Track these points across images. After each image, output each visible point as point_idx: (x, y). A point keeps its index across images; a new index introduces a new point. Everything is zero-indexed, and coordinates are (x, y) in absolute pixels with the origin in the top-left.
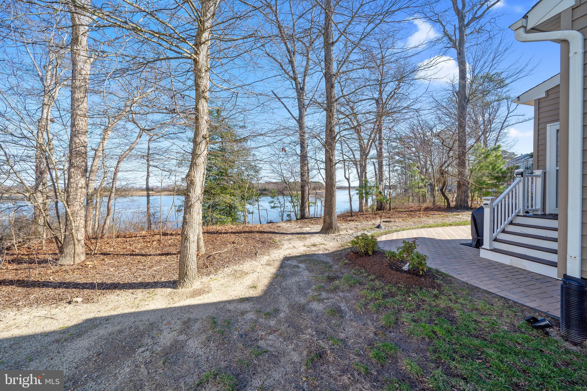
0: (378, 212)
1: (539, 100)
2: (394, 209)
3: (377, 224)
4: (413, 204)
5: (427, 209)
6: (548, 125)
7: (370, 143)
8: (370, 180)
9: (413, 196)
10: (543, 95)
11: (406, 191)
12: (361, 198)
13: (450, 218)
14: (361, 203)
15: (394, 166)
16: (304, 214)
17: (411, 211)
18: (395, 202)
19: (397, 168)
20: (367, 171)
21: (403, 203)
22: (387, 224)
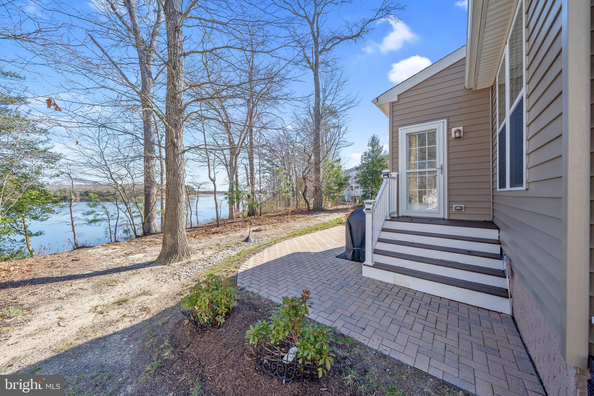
0: (249, 218)
1: (393, 103)
2: (264, 213)
3: (246, 235)
4: (281, 208)
5: (294, 213)
6: (400, 128)
7: (240, 142)
8: (242, 184)
9: (280, 200)
10: (396, 99)
11: (274, 195)
12: (231, 203)
13: (312, 221)
14: (231, 209)
15: (264, 173)
16: (150, 229)
17: (280, 215)
18: (265, 206)
19: (267, 174)
20: (238, 174)
21: (272, 207)
22: (257, 233)
